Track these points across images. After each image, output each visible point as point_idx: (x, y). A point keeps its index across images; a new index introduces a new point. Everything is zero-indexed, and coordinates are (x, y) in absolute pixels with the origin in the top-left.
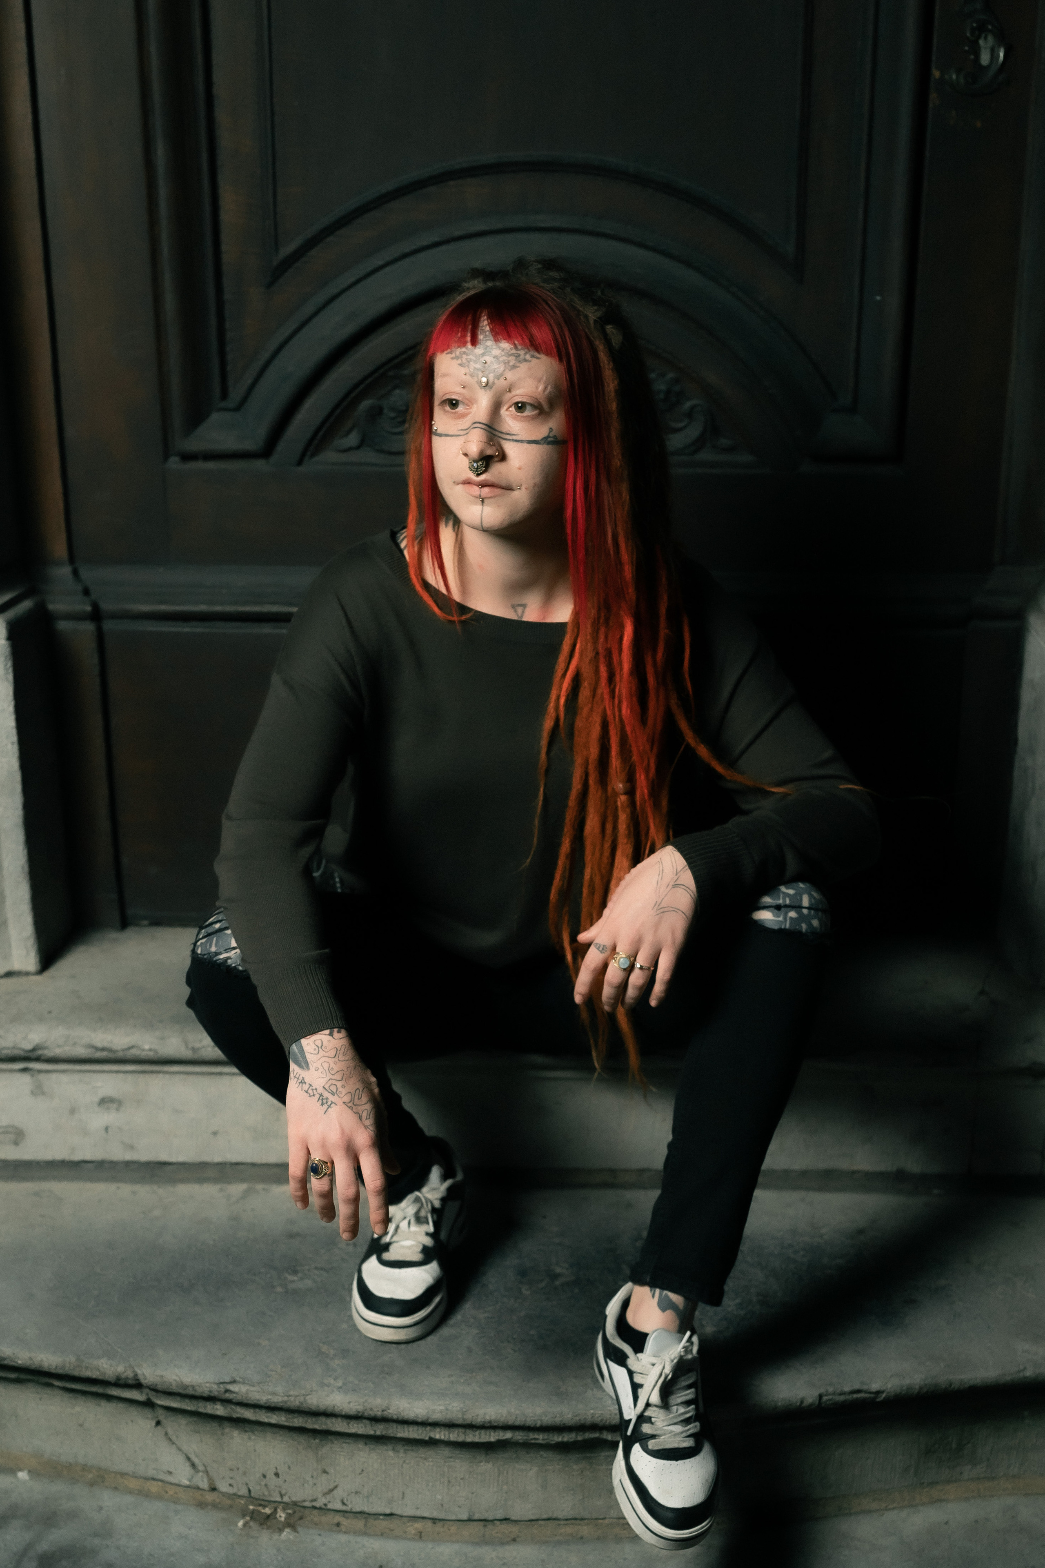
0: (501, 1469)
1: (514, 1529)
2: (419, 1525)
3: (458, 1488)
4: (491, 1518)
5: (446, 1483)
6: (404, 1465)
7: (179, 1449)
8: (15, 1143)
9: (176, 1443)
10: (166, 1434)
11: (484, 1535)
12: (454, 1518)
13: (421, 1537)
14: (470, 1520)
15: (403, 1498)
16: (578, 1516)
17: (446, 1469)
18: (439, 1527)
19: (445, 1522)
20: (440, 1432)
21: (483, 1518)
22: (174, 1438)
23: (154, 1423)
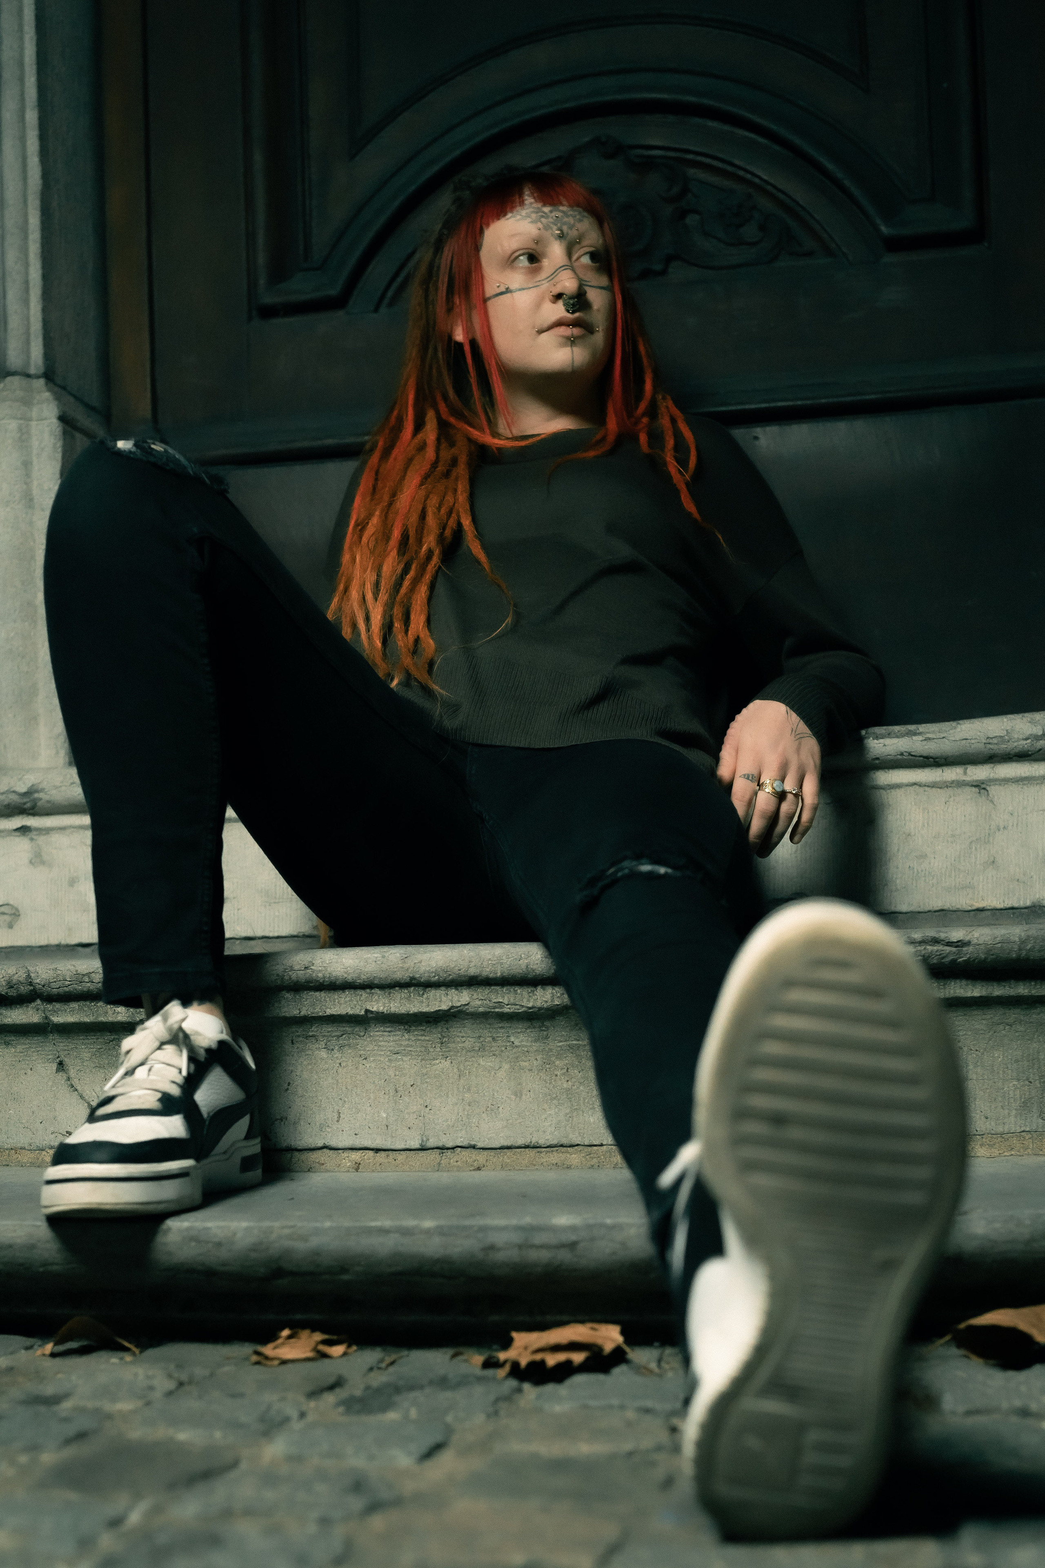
0: (462, 1067)
1: (481, 1157)
2: (356, 1156)
3: (407, 1099)
4: (450, 1145)
5: (392, 1093)
6: (340, 1070)
7: (82, 1097)
8: (9, 927)
9: (78, 1088)
10: (69, 1079)
11: (439, 1164)
12: (402, 1146)
13: (357, 1170)
14: (423, 1149)
15: (338, 1121)
16: (564, 1141)
17: (391, 1072)
18: (381, 1157)
19: (390, 1152)
20: (377, 1001)
21: (440, 1144)
22: (75, 1082)
23: (54, 1066)
